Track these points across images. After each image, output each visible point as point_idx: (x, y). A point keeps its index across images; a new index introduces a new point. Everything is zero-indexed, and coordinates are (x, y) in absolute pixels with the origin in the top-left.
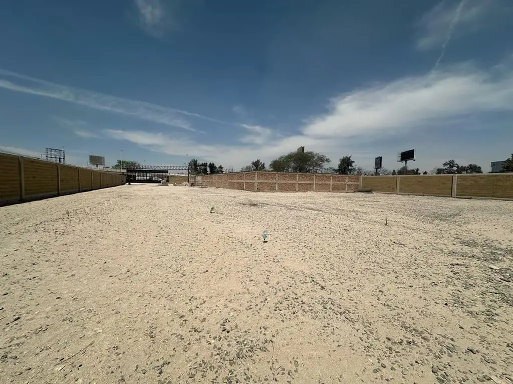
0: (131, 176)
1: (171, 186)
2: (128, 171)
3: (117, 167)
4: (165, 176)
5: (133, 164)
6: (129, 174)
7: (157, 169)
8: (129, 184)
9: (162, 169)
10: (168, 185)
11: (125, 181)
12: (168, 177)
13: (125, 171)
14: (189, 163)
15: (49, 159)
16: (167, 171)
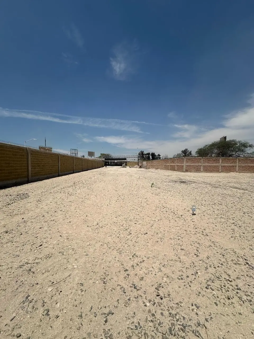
1: (128, 167)
2: (105, 159)
3: (100, 157)
5: (108, 155)
6: (106, 161)
7: (121, 157)
8: (106, 167)
9: (123, 157)
10: (126, 167)
12: (126, 162)
13: (104, 159)
14: (139, 153)
15: (72, 154)
16: (126, 159)
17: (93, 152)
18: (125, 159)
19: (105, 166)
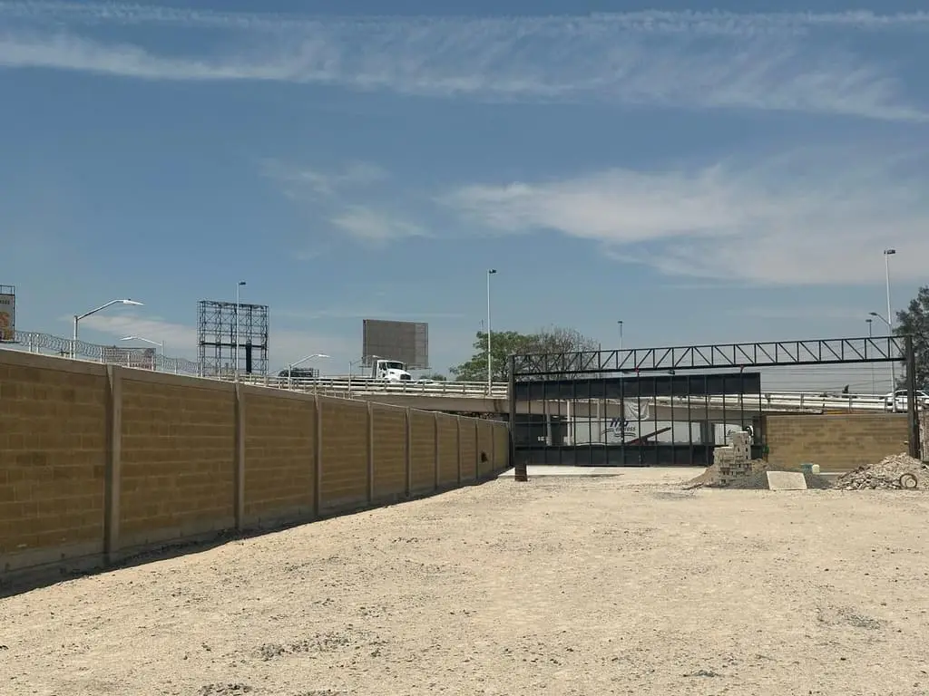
0: (537, 422)
2: (520, 390)
3: (472, 371)
4: (740, 416)
5: (556, 348)
6: (522, 408)
8: (522, 477)
9: (722, 359)
10: (763, 484)
11: (500, 453)
12: (759, 419)
13: (502, 392)
14: (903, 316)
15: (210, 351)
16: (757, 376)
17: (413, 325)
18: (747, 382)
19: (512, 472)
